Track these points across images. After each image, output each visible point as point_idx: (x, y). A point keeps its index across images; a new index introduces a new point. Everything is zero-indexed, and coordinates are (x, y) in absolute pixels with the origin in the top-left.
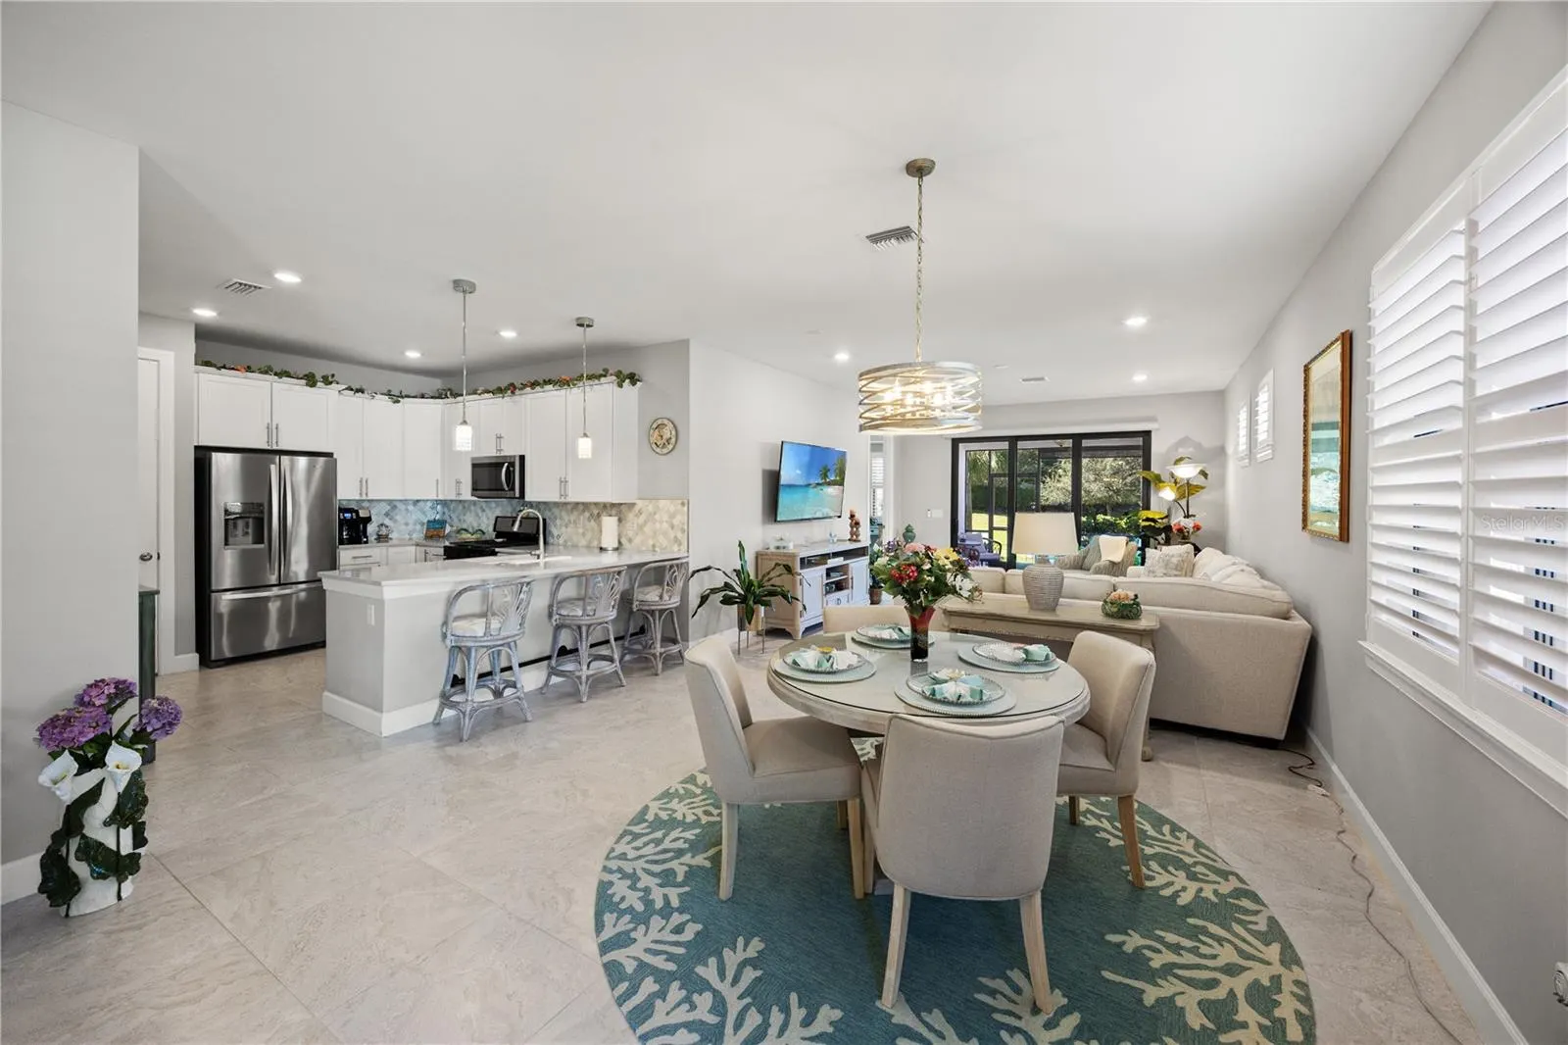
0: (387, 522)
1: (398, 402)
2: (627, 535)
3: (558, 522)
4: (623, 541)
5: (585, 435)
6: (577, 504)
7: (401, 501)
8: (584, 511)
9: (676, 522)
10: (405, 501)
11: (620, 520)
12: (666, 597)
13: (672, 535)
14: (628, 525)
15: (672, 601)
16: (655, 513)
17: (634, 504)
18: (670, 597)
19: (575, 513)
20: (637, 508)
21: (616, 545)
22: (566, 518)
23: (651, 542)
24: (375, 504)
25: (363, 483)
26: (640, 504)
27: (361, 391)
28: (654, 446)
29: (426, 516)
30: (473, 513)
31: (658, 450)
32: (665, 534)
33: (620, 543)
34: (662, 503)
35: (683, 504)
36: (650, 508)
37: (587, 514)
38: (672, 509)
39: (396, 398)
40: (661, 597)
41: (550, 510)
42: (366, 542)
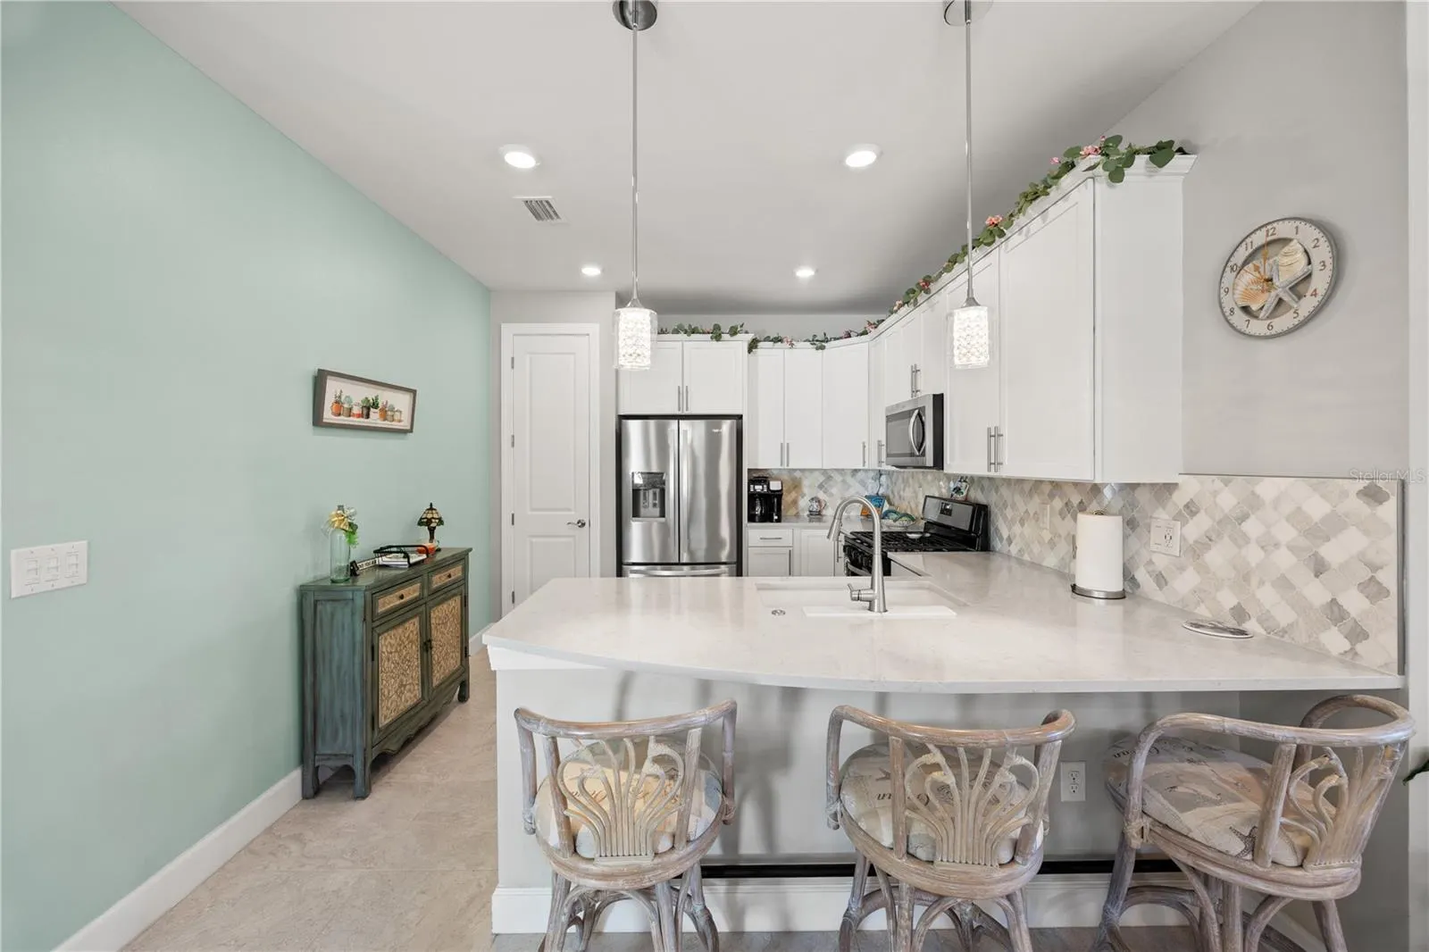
0: (821, 496)
1: (823, 348)
2: (1150, 562)
3: (1009, 512)
4: (1141, 575)
5: (971, 302)
6: (1038, 483)
7: (836, 470)
8: (1051, 496)
9: (1333, 552)
10: (841, 471)
11: (1130, 524)
12: (1279, 847)
13: (1317, 593)
14: (1156, 536)
15: (1312, 873)
16: (1243, 518)
17: (1170, 488)
18: (1304, 856)
19: (1037, 500)
20: (1179, 498)
21: (1117, 586)
22: (1022, 507)
23: (1228, 600)
24: (807, 474)
25: (785, 450)
26: (1190, 488)
27: (778, 340)
28: (1239, 319)
29: (867, 489)
30: (911, 489)
31: (1257, 327)
32: (1284, 584)
33: (1128, 576)
34: (1267, 489)
35: (1373, 495)
36: (1228, 500)
37: (1058, 503)
38: (1317, 508)
39: (820, 343)
40: (1254, 843)
41: (997, 490)
42: (779, 521)
